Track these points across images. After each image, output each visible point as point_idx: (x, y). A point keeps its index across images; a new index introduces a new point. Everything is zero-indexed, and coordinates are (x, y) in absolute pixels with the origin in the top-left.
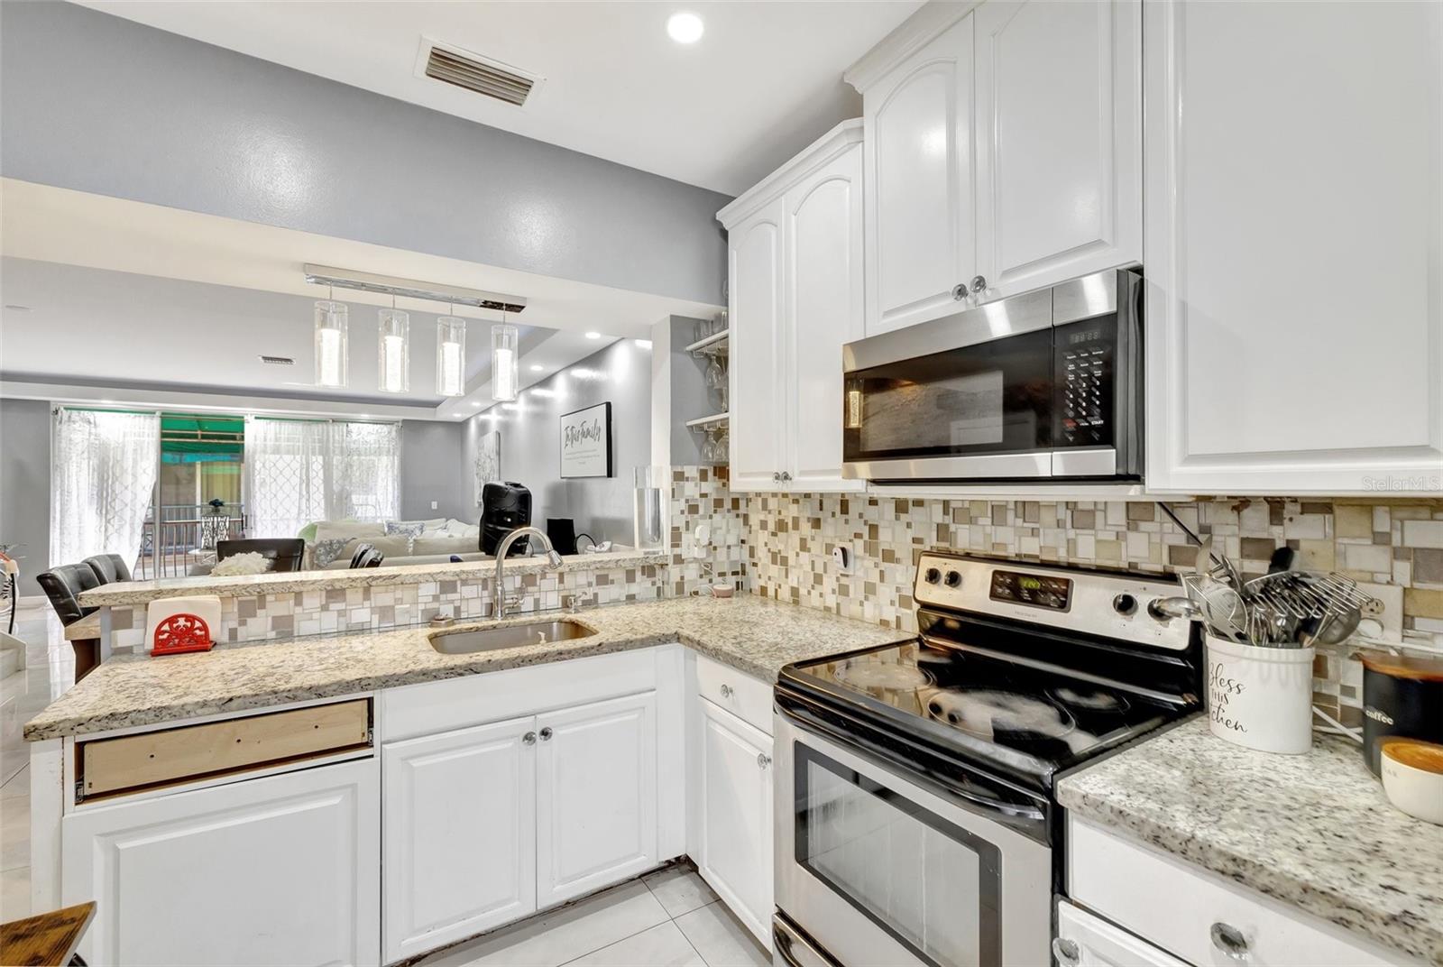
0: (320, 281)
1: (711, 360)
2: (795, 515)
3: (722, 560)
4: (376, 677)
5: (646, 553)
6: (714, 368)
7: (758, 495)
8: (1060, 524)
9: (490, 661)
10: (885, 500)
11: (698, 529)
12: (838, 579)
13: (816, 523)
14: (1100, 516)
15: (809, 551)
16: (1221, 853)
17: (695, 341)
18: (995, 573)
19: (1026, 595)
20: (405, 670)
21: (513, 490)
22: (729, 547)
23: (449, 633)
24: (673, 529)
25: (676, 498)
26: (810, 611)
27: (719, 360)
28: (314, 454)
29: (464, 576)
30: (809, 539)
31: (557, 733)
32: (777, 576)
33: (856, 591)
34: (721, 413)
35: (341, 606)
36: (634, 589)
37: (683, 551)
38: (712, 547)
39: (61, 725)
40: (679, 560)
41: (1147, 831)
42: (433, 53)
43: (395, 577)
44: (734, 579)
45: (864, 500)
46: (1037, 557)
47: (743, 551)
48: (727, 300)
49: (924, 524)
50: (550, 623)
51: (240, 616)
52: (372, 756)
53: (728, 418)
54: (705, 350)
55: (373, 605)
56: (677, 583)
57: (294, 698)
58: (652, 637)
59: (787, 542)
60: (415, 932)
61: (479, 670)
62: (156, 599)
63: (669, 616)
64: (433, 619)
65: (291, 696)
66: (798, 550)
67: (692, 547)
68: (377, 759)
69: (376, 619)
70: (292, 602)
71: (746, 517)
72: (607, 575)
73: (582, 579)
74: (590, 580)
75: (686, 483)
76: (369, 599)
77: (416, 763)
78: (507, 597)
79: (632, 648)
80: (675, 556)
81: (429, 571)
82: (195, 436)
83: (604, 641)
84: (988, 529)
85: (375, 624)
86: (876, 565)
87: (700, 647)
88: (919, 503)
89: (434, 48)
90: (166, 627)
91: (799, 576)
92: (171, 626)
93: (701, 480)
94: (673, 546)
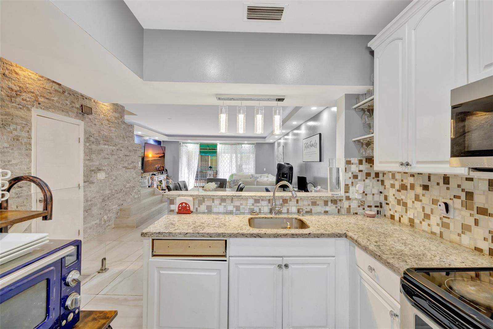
0: (219, 99)
1: (364, 111)
2: (412, 182)
3: (370, 201)
4: (227, 233)
5: (332, 194)
6: (366, 114)
7: (390, 172)
11: (357, 186)
12: (441, 219)
13: (426, 188)
15: (421, 201)
17: (357, 104)
20: (237, 232)
21: (287, 165)
22: (373, 194)
23: (256, 218)
24: (346, 185)
25: (347, 172)
27: (369, 111)
28: (233, 153)
29: (262, 198)
30: (421, 196)
31: (291, 267)
32: (400, 211)
33: (455, 228)
34: (369, 134)
35: (224, 204)
36: (327, 209)
37: (350, 195)
38: (365, 194)
39: (148, 233)
40: (348, 198)
42: (248, 9)
43: (240, 196)
44: (376, 209)
45: (463, 178)
47: (380, 196)
48: (373, 83)
50: (292, 219)
51: (198, 204)
52: (226, 261)
53: (373, 137)
54: (361, 107)
55: (234, 205)
56: (347, 208)
57: (203, 236)
59: (407, 195)
61: (262, 236)
62: (179, 197)
63: (342, 224)
64: (252, 212)
65: (202, 235)
66: (414, 200)
67: (354, 194)
68: (227, 262)
69: (234, 209)
71: (383, 182)
72: (316, 202)
73: (306, 203)
74: (309, 203)
75: (352, 166)
76: (233, 203)
77: (240, 267)
78: (277, 207)
79: (324, 237)
80: (346, 196)
81: (250, 195)
82: (207, 149)
83: (311, 232)
85: (234, 211)
86: (472, 215)
87: (357, 243)
89: (248, 7)
90: (180, 206)
92: (181, 205)
93: (359, 164)
94: (345, 192)
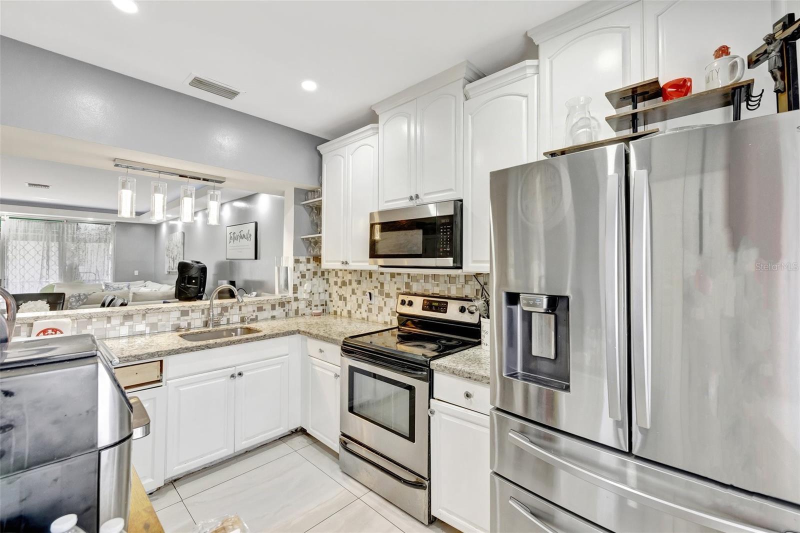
1: (313, 209)
2: (350, 279)
3: (316, 300)
4: (165, 351)
5: (281, 296)
6: (314, 212)
7: (333, 270)
8: (445, 282)
9: (216, 343)
10: (387, 273)
11: (305, 285)
12: (368, 306)
13: (359, 282)
14: (457, 279)
15: (356, 294)
16: (467, 372)
17: (306, 201)
18: (424, 300)
19: (434, 309)
21: (196, 265)
22: (320, 293)
23: (189, 334)
24: (294, 285)
25: (296, 271)
26: (356, 320)
27: (317, 210)
28: (52, 241)
30: (356, 289)
31: (245, 374)
32: (341, 305)
33: (375, 310)
34: (318, 233)
35: (131, 323)
36: (275, 313)
37: (298, 295)
38: (312, 293)
40: (296, 299)
41: (451, 371)
42: (195, 79)
43: (160, 308)
44: (322, 308)
45: (378, 273)
46: (438, 294)
47: (326, 295)
49: (400, 283)
50: (236, 328)
51: (78, 329)
52: (161, 386)
53: (321, 236)
54: (311, 205)
55: (147, 323)
56: (296, 310)
57: (128, 361)
58: (287, 332)
59: (346, 291)
60: (180, 464)
61: (211, 347)
62: (36, 321)
63: (292, 324)
64: (177, 329)
65: (126, 359)
66: (351, 294)
67: (302, 294)
68: (164, 387)
69: (148, 329)
70: (105, 322)
71: (328, 280)
72: (262, 307)
73: (250, 309)
74: (254, 309)
75: (300, 264)
76: (145, 320)
77: (182, 389)
78: (214, 317)
79: (279, 336)
80: (295, 297)
84: (423, 284)
85: (148, 332)
86: (383, 299)
87: (309, 334)
88: (399, 274)
89: (195, 77)
91: (351, 304)
93: (307, 263)
94: (294, 293)
